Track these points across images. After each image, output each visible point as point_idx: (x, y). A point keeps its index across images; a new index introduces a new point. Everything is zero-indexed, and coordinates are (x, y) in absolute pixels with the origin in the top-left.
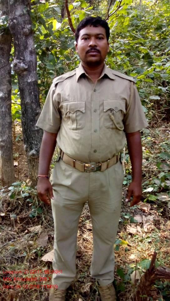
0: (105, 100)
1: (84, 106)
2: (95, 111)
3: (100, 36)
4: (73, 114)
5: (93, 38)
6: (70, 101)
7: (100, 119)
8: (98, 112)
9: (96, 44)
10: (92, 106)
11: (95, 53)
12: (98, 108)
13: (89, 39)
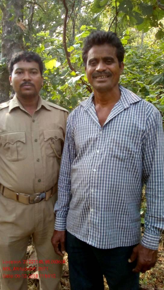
0: (44, 130)
1: (25, 137)
2: (36, 141)
3: (34, 71)
4: (13, 144)
5: (26, 73)
6: (9, 132)
7: (41, 149)
8: (39, 141)
9: (30, 79)
10: (32, 136)
11: (29, 87)
12: (39, 138)
13: (23, 73)
